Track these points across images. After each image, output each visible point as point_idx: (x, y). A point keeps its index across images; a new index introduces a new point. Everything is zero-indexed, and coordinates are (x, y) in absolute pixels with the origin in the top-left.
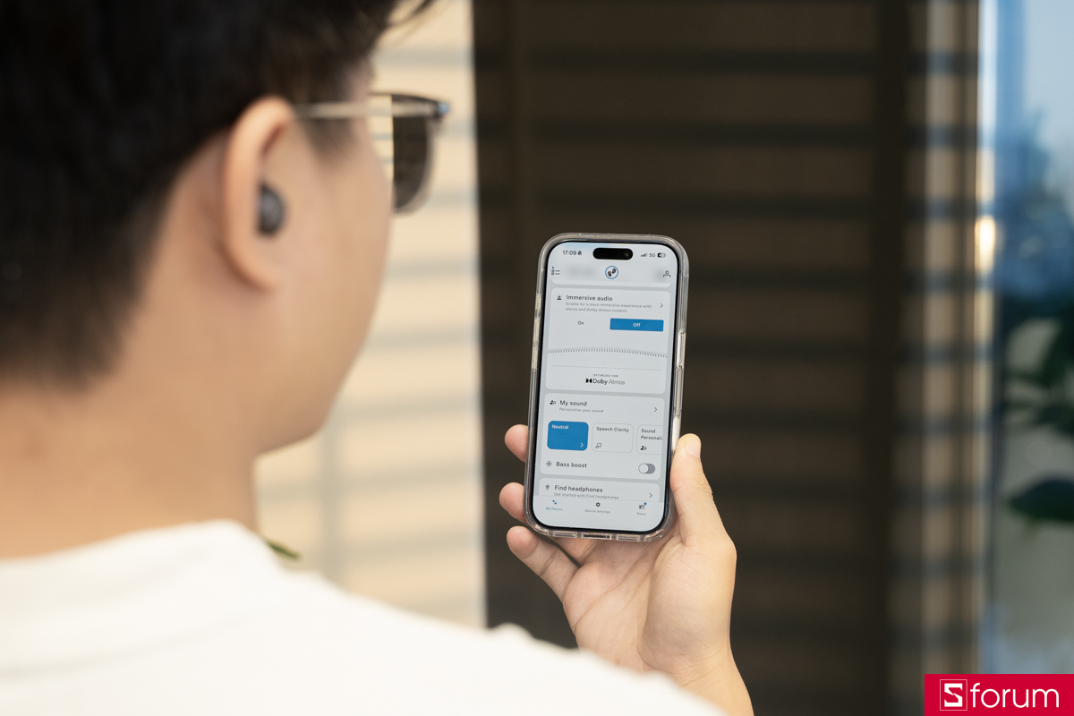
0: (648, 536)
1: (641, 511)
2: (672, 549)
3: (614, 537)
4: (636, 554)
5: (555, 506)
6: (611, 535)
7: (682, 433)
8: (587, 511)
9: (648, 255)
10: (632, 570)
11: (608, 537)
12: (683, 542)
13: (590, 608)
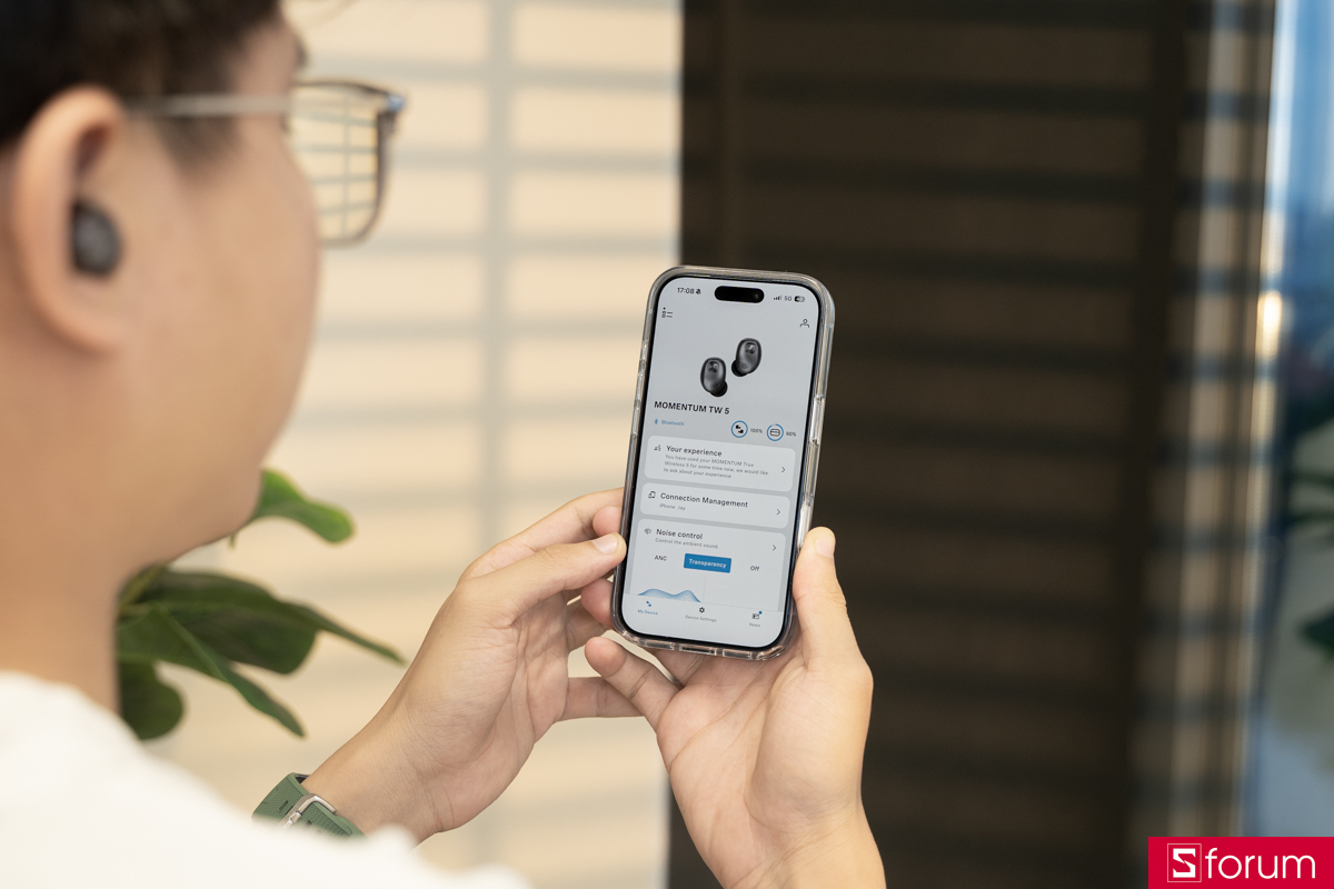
0: (762, 653)
1: (755, 621)
2: (792, 673)
3: (720, 653)
4: (747, 676)
5: (649, 609)
6: (715, 649)
7: (813, 525)
8: (687, 617)
9: (783, 298)
10: (742, 696)
11: (713, 652)
12: (805, 665)
13: (688, 743)
